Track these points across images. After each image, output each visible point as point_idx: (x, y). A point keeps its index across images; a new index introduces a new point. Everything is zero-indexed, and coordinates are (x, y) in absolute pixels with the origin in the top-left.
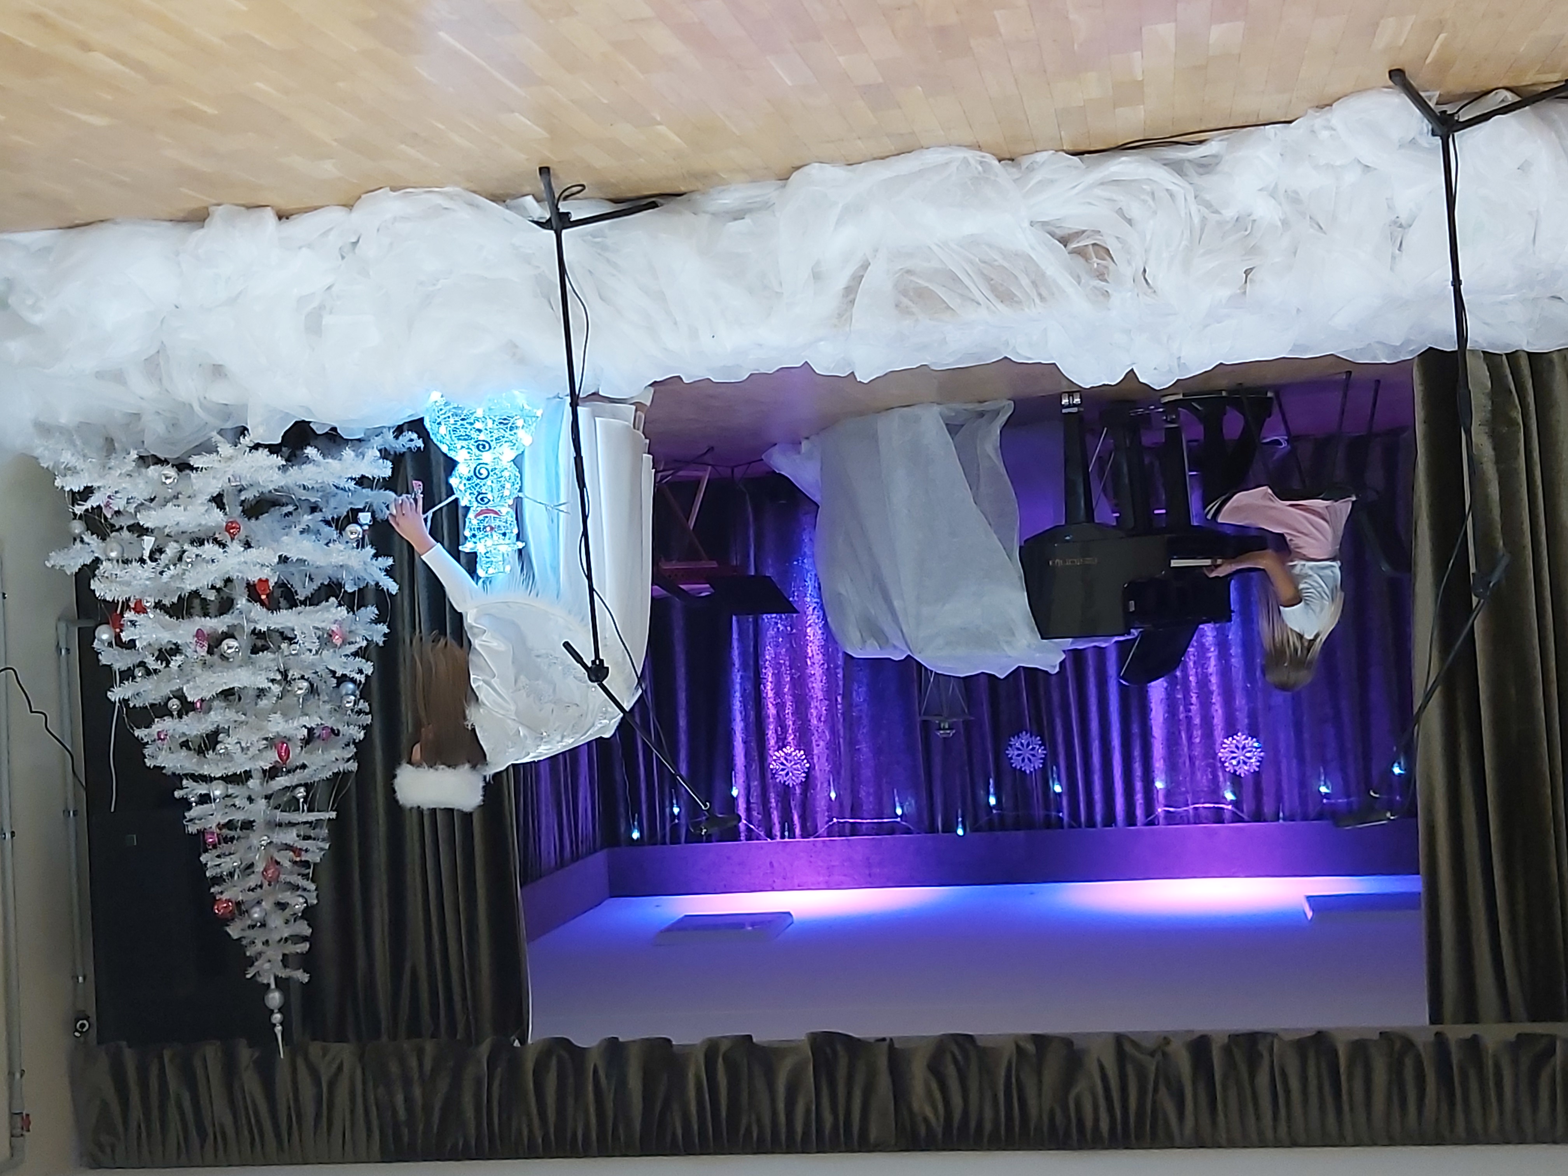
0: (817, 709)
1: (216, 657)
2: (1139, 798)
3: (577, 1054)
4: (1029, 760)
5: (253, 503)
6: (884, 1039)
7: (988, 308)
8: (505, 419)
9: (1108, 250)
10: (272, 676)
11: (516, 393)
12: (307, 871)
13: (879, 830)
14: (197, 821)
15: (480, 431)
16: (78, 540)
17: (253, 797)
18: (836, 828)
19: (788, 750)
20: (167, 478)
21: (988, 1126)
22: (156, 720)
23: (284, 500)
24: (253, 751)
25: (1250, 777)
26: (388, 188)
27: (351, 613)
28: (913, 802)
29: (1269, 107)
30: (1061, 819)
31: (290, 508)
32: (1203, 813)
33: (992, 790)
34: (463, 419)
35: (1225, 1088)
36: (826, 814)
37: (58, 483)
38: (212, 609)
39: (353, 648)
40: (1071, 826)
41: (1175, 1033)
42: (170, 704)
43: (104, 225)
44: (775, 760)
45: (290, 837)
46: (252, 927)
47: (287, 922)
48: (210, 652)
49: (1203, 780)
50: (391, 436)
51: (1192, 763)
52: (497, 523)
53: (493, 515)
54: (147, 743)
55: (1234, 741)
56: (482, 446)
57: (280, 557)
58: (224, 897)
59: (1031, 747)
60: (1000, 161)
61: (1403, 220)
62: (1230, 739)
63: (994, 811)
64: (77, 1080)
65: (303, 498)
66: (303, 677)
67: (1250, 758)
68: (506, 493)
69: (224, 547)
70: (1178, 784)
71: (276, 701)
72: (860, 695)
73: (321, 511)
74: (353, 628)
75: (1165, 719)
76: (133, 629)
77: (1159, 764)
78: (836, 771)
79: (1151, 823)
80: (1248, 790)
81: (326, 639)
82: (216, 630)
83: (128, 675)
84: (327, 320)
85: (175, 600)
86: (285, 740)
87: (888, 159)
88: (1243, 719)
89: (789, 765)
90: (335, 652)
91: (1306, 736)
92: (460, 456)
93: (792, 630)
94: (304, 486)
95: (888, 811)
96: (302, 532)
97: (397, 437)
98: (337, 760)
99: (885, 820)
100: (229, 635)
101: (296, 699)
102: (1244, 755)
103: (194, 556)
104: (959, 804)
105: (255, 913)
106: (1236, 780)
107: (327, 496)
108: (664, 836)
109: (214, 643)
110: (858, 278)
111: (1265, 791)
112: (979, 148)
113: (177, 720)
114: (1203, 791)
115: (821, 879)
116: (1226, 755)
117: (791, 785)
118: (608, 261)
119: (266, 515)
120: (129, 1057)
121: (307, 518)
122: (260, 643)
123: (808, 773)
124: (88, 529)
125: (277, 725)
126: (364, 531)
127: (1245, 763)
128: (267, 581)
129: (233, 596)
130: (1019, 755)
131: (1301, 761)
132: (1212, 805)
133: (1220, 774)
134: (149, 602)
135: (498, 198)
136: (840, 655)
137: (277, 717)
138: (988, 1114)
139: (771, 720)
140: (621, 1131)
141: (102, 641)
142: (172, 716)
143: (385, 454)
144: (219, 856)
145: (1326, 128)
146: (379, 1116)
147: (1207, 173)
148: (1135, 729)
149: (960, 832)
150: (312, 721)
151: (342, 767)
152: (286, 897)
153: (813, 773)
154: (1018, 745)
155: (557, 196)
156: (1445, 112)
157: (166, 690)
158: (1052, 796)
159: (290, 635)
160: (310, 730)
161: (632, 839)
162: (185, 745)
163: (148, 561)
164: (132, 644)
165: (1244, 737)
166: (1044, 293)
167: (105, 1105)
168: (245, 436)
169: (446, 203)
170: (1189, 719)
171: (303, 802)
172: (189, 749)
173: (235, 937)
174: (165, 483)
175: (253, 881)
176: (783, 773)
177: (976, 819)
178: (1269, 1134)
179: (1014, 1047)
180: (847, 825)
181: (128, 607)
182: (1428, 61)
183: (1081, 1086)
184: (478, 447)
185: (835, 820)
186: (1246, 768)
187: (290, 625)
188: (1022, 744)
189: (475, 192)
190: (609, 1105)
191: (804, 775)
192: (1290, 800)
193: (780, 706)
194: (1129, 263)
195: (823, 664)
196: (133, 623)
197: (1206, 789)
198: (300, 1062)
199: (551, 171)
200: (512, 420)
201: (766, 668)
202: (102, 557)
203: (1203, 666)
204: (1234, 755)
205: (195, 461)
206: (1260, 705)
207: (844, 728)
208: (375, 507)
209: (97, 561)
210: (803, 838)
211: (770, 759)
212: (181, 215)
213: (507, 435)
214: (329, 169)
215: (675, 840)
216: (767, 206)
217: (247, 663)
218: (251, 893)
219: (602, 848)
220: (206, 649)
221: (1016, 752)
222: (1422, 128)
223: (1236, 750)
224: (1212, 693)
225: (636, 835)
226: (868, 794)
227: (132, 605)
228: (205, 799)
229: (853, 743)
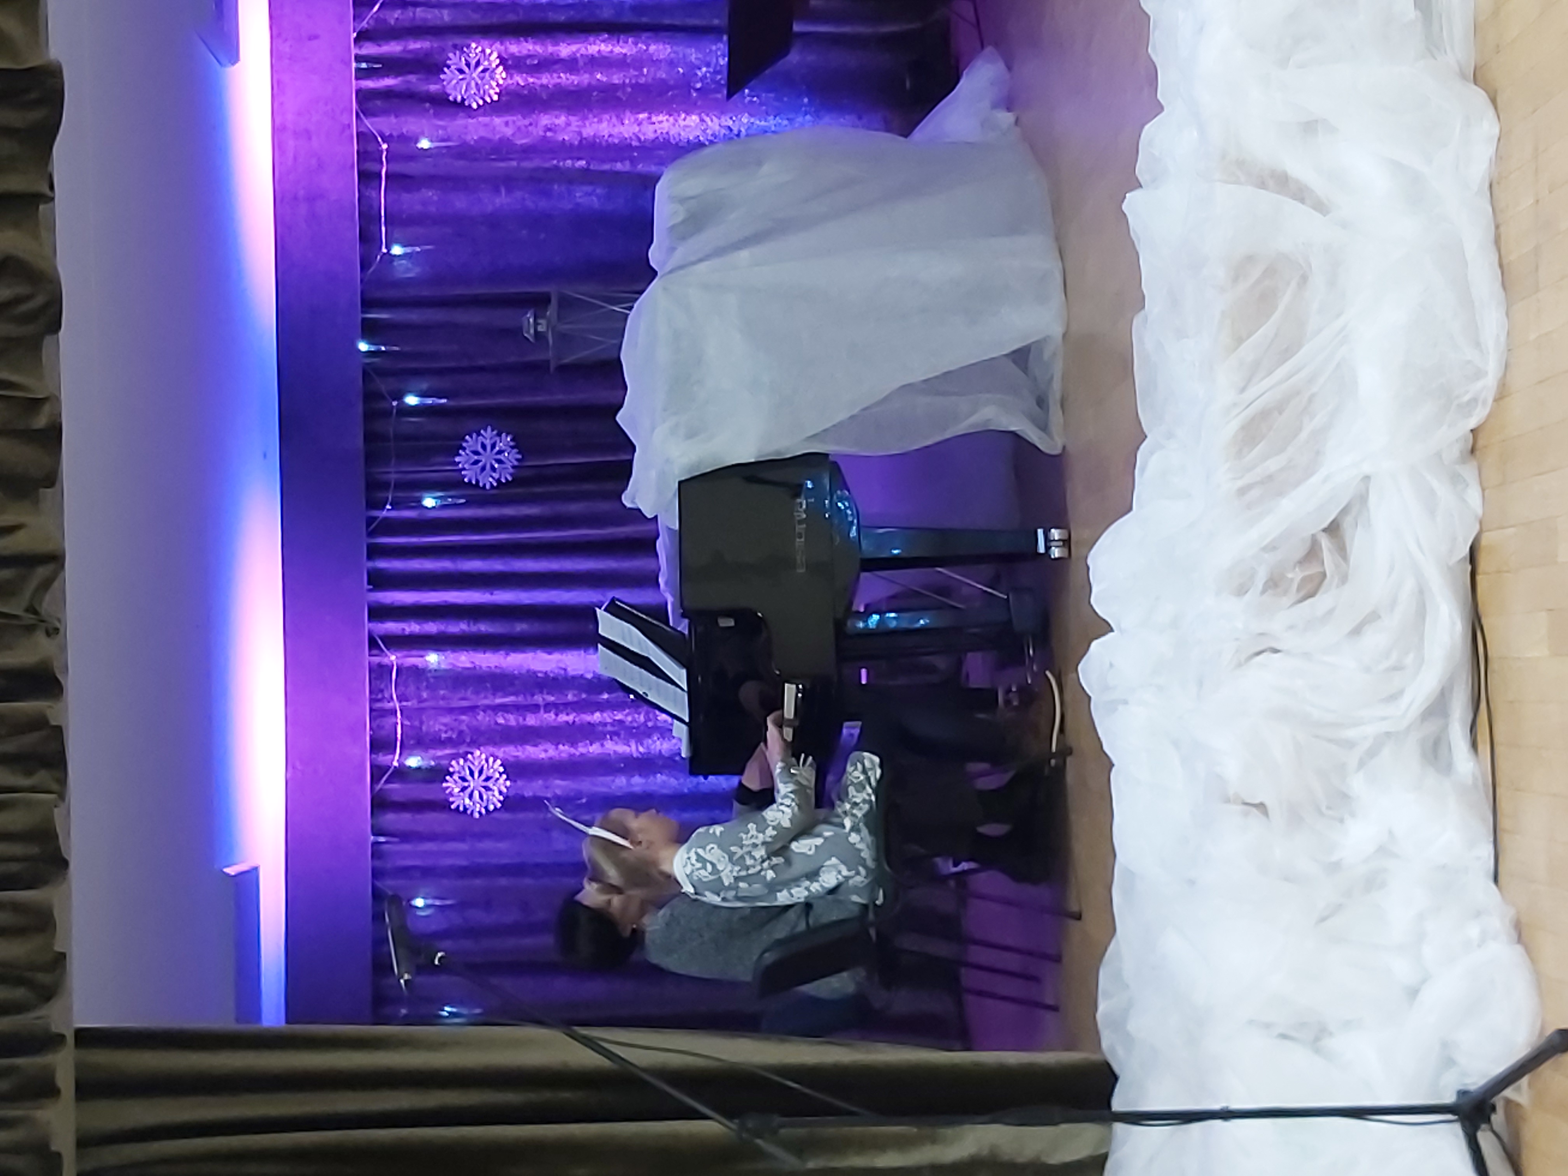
0: (565, 126)
2: (413, 627)
4: (476, 462)
6: (51, 189)
7: (1235, 405)
9: (1314, 596)
13: (368, 215)
18: (371, 148)
19: (500, 74)
25: (442, 796)
28: (412, 274)
30: (382, 506)
32: (388, 721)
33: (429, 401)
36: (395, 134)
40: (370, 520)
41: (63, 647)
44: (483, 51)
49: (438, 725)
51: (464, 710)
55: (497, 775)
59: (496, 465)
60: (1473, 431)
62: (501, 769)
63: (395, 403)
67: (471, 797)
70: (433, 687)
72: (586, 197)
75: (535, 673)
77: (464, 659)
78: (464, 152)
79: (373, 643)
80: (421, 791)
88: (532, 788)
91: (503, 882)
93: (697, 90)
95: (398, 233)
99: (383, 229)
102: (475, 788)
104: (407, 349)
106: (439, 774)
111: (418, 817)
114: (422, 723)
116: (476, 762)
117: (441, 76)
123: (461, 106)
127: (463, 789)
130: (484, 446)
131: (463, 872)
132: (399, 736)
133: (448, 751)
136: (654, 168)
139: (550, 49)
147: (1423, 755)
148: (521, 627)
149: (363, 347)
153: (462, 114)
154: (500, 446)
158: (417, 493)
165: (504, 790)
166: (1255, 493)
170: (534, 709)
176: (463, 65)
177: (383, 373)
180: (378, 166)
186: (456, 790)
188: (500, 452)
191: (459, 98)
192: (404, 854)
193: (571, 65)
195: (639, 139)
197: (424, 728)
201: (636, 44)
203: (617, 734)
204: (476, 775)
207: (534, 169)
210: (357, 91)
211: (486, 43)
221: (488, 443)
223: (483, 777)
224: (573, 744)
226: (424, 203)
229: (509, 181)
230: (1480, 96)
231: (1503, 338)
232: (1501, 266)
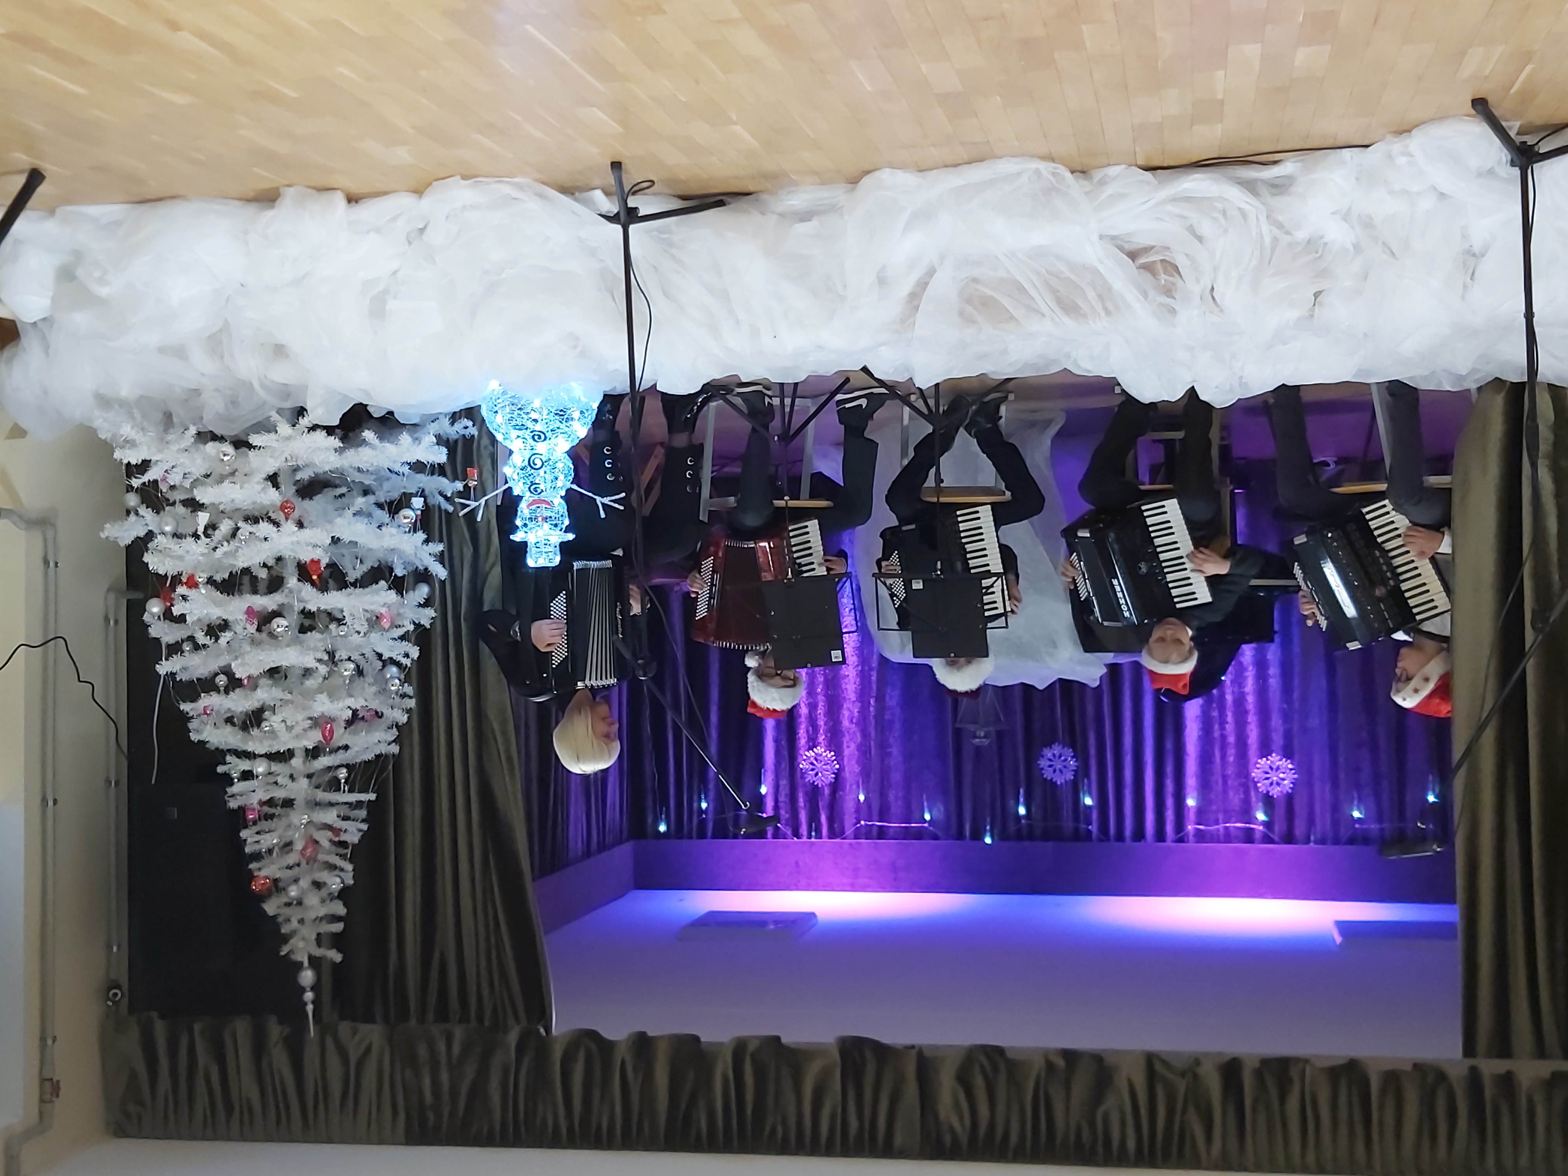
0: (850, 710)
1: (264, 635)
2: (1170, 815)
3: (605, 1046)
4: (1061, 771)
5: (306, 483)
6: (913, 1047)
7: (1053, 320)
8: (561, 411)
9: (1177, 267)
10: (320, 655)
11: (574, 384)
12: (345, 851)
13: (906, 834)
14: (238, 797)
15: (536, 421)
16: (132, 513)
17: (295, 776)
18: (863, 831)
19: (819, 750)
20: (225, 455)
21: (1014, 1138)
22: (202, 695)
23: (337, 482)
24: (298, 730)
25: (1283, 798)
26: (459, 177)
27: (400, 597)
28: (942, 809)
29: (1346, 131)
30: (1090, 832)
31: (344, 490)
32: (1234, 832)
33: (1022, 800)
34: (520, 409)
35: (1254, 1110)
36: (855, 816)
37: (117, 455)
38: (262, 587)
39: (400, 632)
40: (1099, 840)
41: (1207, 1055)
42: (217, 679)
43: (176, 201)
44: (804, 760)
45: (330, 817)
46: (288, 904)
47: (323, 901)
48: (259, 630)
49: (1235, 799)
50: (446, 422)
51: (1225, 783)
52: (548, 514)
53: (544, 506)
54: (192, 717)
55: (1269, 762)
56: (538, 437)
57: (333, 537)
58: (263, 873)
59: (1063, 758)
60: (1072, 172)
61: (1476, 249)
62: (1264, 759)
63: (1023, 821)
64: (106, 1048)
65: (357, 481)
66: (349, 659)
67: (1283, 779)
68: (559, 484)
69: (278, 526)
70: (1210, 802)
71: (323, 682)
72: (893, 698)
73: (374, 494)
74: (401, 611)
75: (1199, 737)
76: (183, 603)
77: (1191, 781)
78: (865, 773)
79: (1181, 840)
80: (1280, 811)
81: (375, 621)
82: (265, 608)
83: (175, 649)
84: (392, 304)
85: (226, 576)
86: (329, 721)
87: (960, 167)
88: (1278, 739)
89: (819, 766)
90: (382, 634)
91: (1341, 759)
92: (515, 445)
94: (359, 468)
95: (916, 816)
96: (354, 514)
97: (452, 424)
98: (379, 741)
99: (913, 825)
100: (277, 614)
101: (341, 679)
102: (1278, 777)
103: (248, 534)
104: (988, 812)
105: (293, 891)
106: (1269, 801)
107: (380, 480)
108: (690, 830)
109: (265, 619)
110: (923, 285)
111: (1297, 814)
112: (1053, 160)
113: (224, 696)
114: (1234, 810)
115: (845, 881)
116: (1259, 776)
117: (820, 786)
118: (673, 257)
119: (320, 495)
120: (160, 1028)
121: (360, 502)
122: (307, 623)
123: (838, 774)
124: (143, 503)
125: (323, 705)
126: (417, 516)
127: (1278, 784)
128: (319, 561)
129: (284, 575)
131: (1335, 784)
132: (1243, 825)
133: (1252, 794)
134: (201, 579)
135: (567, 190)
136: (875, 657)
137: (323, 698)
138: (1015, 1126)
139: (804, 720)
140: (646, 1125)
141: (153, 615)
142: (219, 692)
143: (441, 440)
144: (258, 833)
145: (1404, 154)
146: (406, 1099)
147: (1280, 194)
149: (988, 840)
150: (357, 703)
151: (384, 749)
152: (324, 876)
153: (843, 774)
154: (1050, 755)
155: (626, 190)
156: (1525, 142)
157: (214, 665)
158: (1082, 809)
159: (340, 617)
160: (355, 712)
161: (659, 832)
162: (229, 720)
163: (202, 536)
164: (182, 619)
165: (1278, 757)
166: (1109, 305)
167: (133, 1076)
168: (304, 416)
169: (516, 194)
170: (1223, 737)
171: (345, 782)
172: (233, 724)
173: (271, 915)
174: (223, 460)
175: (292, 858)
176: (813, 773)
177: (1004, 827)
178: (1297, 1160)
179: (1043, 1061)
180: (875, 828)
181: (181, 582)
182: (1512, 91)
183: (1110, 1102)
184: (533, 437)
185: (863, 823)
186: (1279, 789)
187: (339, 606)
188: (1054, 755)
189: (544, 183)
190: (635, 1098)
191: (833, 776)
192: (1323, 823)
193: (813, 707)
194: (1197, 280)
195: (858, 667)
196: (184, 598)
197: (1237, 808)
198: (329, 1042)
199: (623, 166)
200: (569, 412)
202: (156, 531)
203: (1240, 686)
204: (1268, 776)
205: (254, 439)
206: (1296, 728)
207: (876, 730)
208: (427, 493)
209: (150, 535)
210: (830, 838)
211: (799, 759)
212: (252, 194)
213: (562, 426)
214: (402, 155)
215: (702, 835)
216: (833, 209)
217: (294, 642)
218: (288, 871)
219: (628, 840)
220: (256, 627)
222: (1501, 158)
223: (1270, 771)
224: (1247, 712)
225: (662, 828)
226: (897, 798)
227: (184, 580)
228: (247, 775)
229: (883, 747)
230: (866, 181)
231: (1014, 160)
232: (970, 163)
